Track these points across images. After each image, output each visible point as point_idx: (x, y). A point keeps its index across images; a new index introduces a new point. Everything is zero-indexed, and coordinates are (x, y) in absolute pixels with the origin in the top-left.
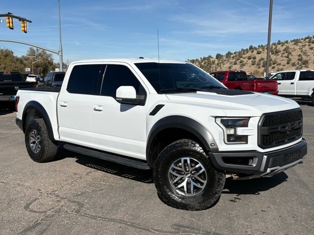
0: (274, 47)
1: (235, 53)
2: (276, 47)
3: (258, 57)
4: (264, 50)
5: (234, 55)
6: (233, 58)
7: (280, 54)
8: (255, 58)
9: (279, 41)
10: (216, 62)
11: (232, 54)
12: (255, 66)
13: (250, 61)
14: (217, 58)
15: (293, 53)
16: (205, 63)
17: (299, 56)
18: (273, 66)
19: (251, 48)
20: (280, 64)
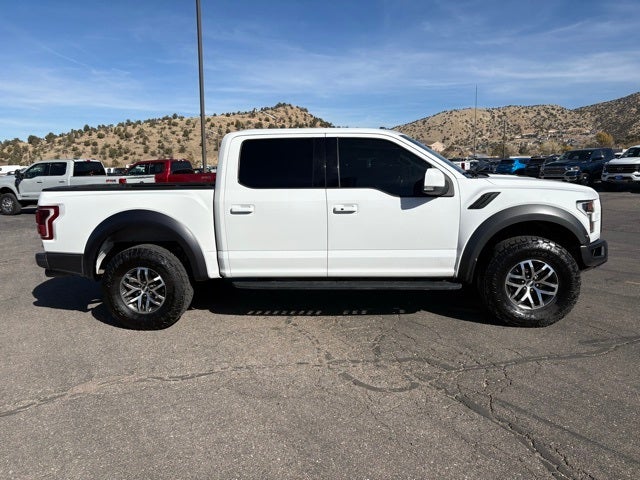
0: (122, 129)
1: (61, 136)
2: (125, 129)
3: (101, 143)
4: (107, 133)
5: (61, 138)
6: (60, 142)
7: (132, 138)
8: (95, 144)
9: (128, 121)
10: (31, 149)
11: (56, 137)
12: (98, 155)
13: (89, 149)
14: (30, 143)
15: (150, 138)
16: (9, 151)
17: (159, 142)
18: (124, 155)
19: (87, 128)
20: (134, 153)
